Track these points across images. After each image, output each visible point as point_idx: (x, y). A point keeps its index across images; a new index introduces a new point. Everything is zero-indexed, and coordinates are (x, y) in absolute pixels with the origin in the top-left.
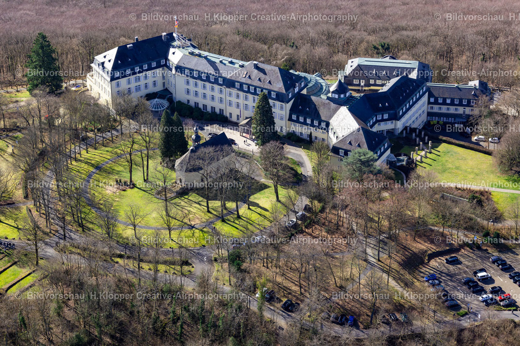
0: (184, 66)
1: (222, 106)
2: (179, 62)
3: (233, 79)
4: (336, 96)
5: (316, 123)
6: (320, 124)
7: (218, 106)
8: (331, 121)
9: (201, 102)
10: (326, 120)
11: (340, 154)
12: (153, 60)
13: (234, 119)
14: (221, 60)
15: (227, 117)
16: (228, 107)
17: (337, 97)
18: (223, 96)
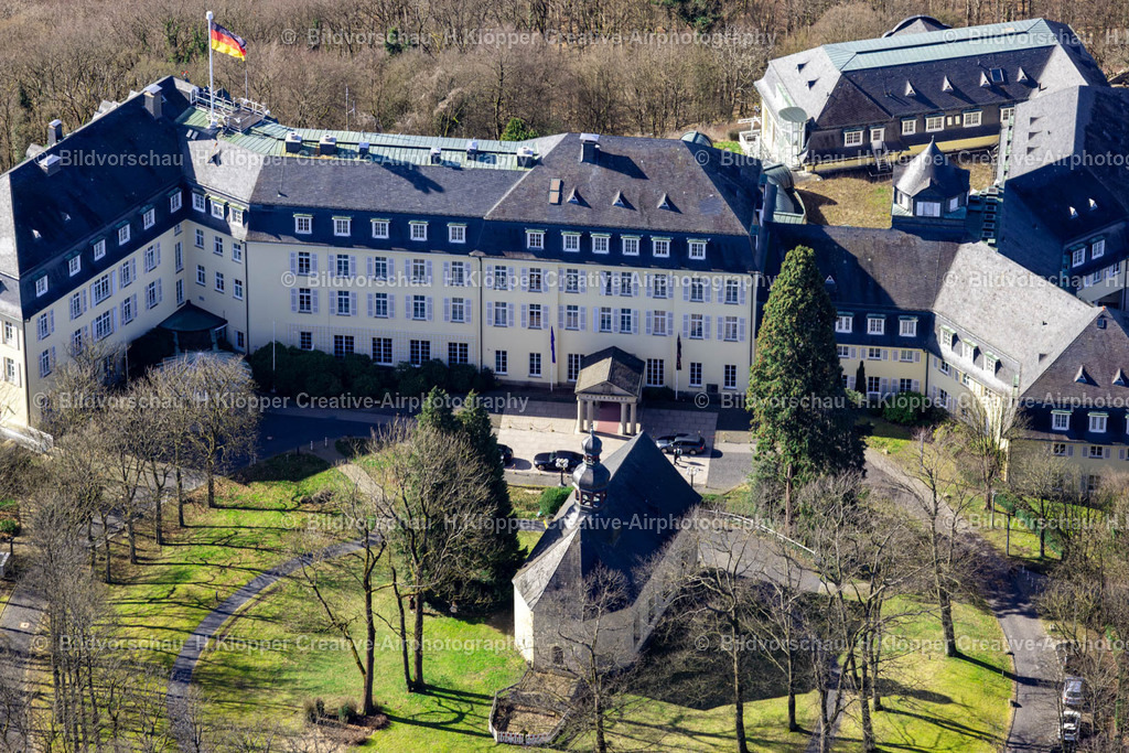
0: (285, 201)
1: (463, 332)
2: (257, 189)
3: (509, 216)
5: (875, 327)
6: (892, 327)
7: (440, 334)
8: (937, 308)
9: (363, 329)
10: (916, 307)
11: (1054, 427)
12: (143, 201)
13: (518, 371)
14: (434, 150)
15: (487, 373)
16: (489, 329)
17: (937, 213)
18: (467, 292)
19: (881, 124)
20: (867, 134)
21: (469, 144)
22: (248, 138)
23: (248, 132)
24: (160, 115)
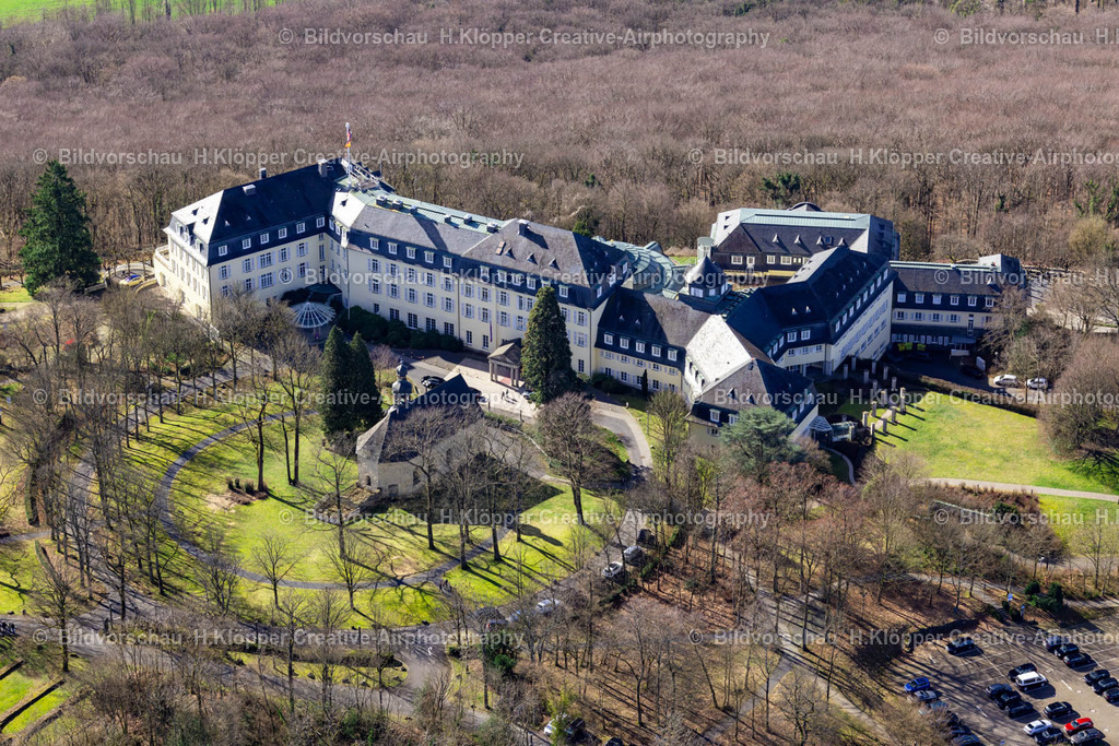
0: (367, 230)
1: (451, 318)
2: (356, 222)
3: (475, 257)
4: (700, 293)
5: (656, 352)
6: (664, 353)
7: (441, 317)
8: (689, 348)
9: (405, 308)
10: (677, 344)
11: (712, 419)
12: (299, 218)
13: (477, 344)
14: (447, 216)
15: (461, 341)
16: (463, 318)
17: (701, 296)
18: (453, 295)
19: (754, 255)
20: (745, 259)
21: (467, 216)
22: (365, 195)
23: (365, 192)
24: (326, 175)
